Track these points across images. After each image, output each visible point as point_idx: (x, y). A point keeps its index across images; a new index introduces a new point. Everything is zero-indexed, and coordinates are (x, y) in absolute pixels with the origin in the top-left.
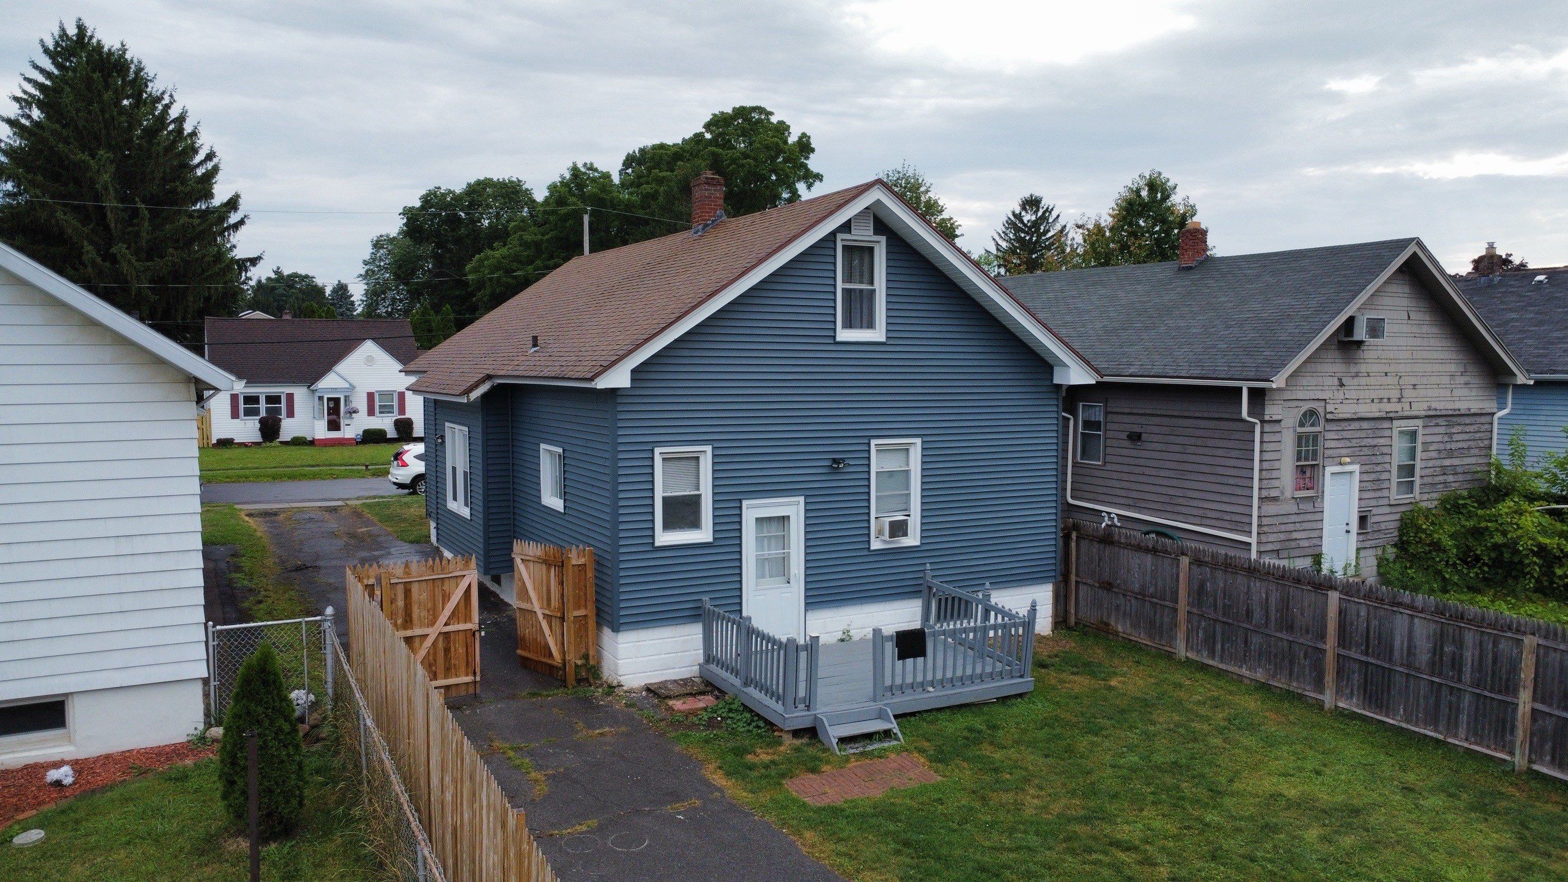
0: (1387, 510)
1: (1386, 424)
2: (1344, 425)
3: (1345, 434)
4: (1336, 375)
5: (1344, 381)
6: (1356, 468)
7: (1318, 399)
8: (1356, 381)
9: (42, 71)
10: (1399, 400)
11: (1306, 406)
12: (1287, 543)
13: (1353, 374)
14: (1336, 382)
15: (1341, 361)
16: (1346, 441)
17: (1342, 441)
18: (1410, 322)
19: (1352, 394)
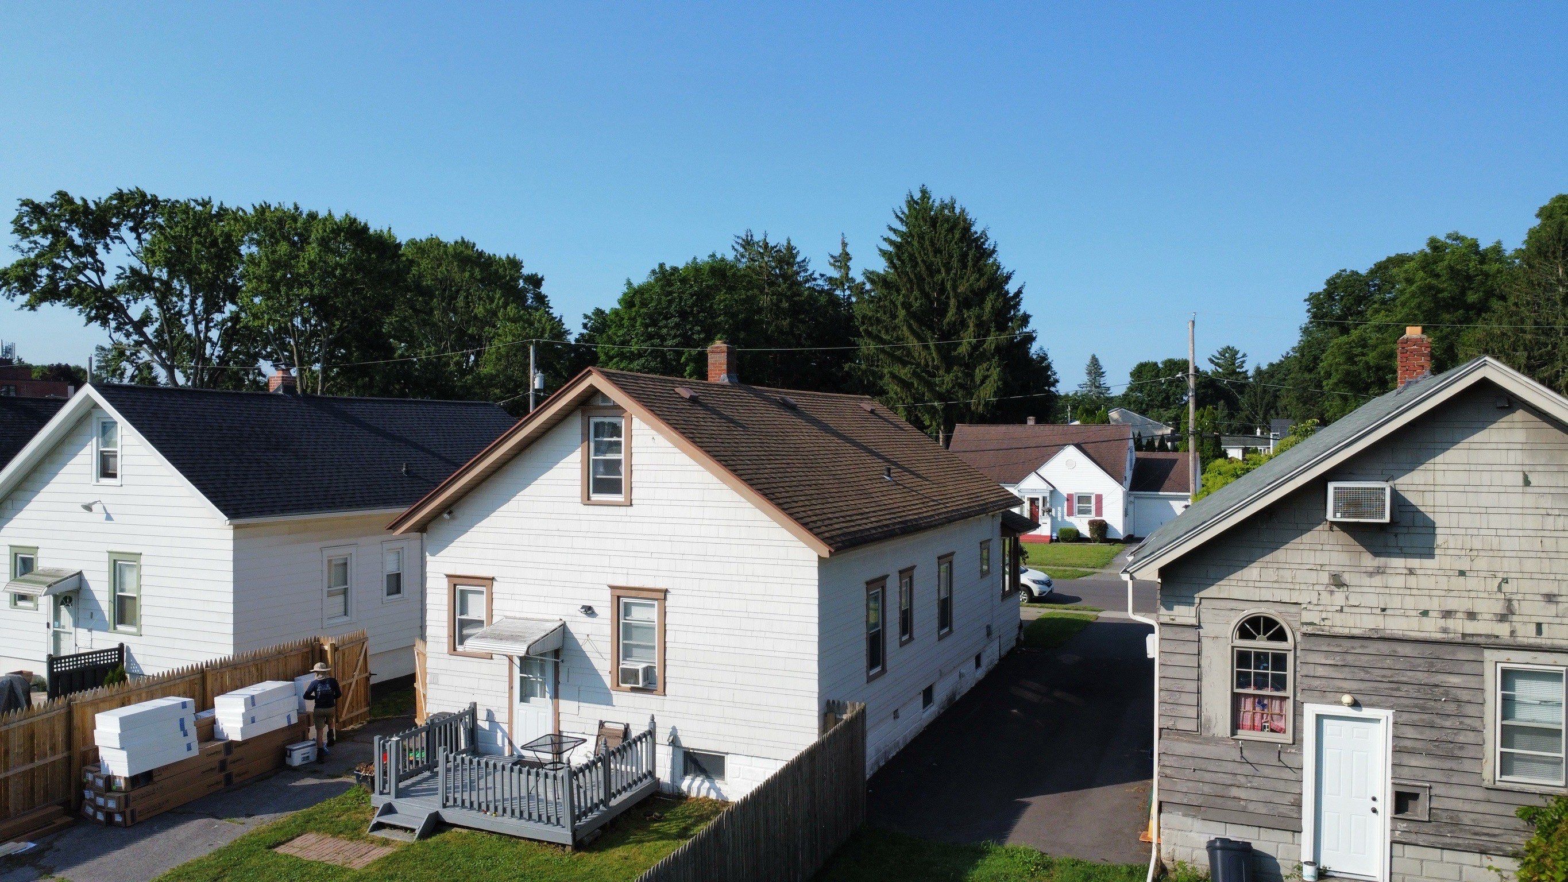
0: (1478, 794)
1: (1463, 654)
2: (1347, 644)
3: (1350, 659)
4: (1327, 568)
5: (1346, 578)
6: (1386, 715)
7: (1281, 602)
8: (1377, 580)
9: (895, 231)
10: (1503, 618)
11: (1251, 610)
12: (1219, 801)
13: (1371, 569)
14: (1325, 578)
15: (1340, 548)
16: (1356, 670)
17: (1347, 669)
18: (1528, 489)
19: (1373, 600)
